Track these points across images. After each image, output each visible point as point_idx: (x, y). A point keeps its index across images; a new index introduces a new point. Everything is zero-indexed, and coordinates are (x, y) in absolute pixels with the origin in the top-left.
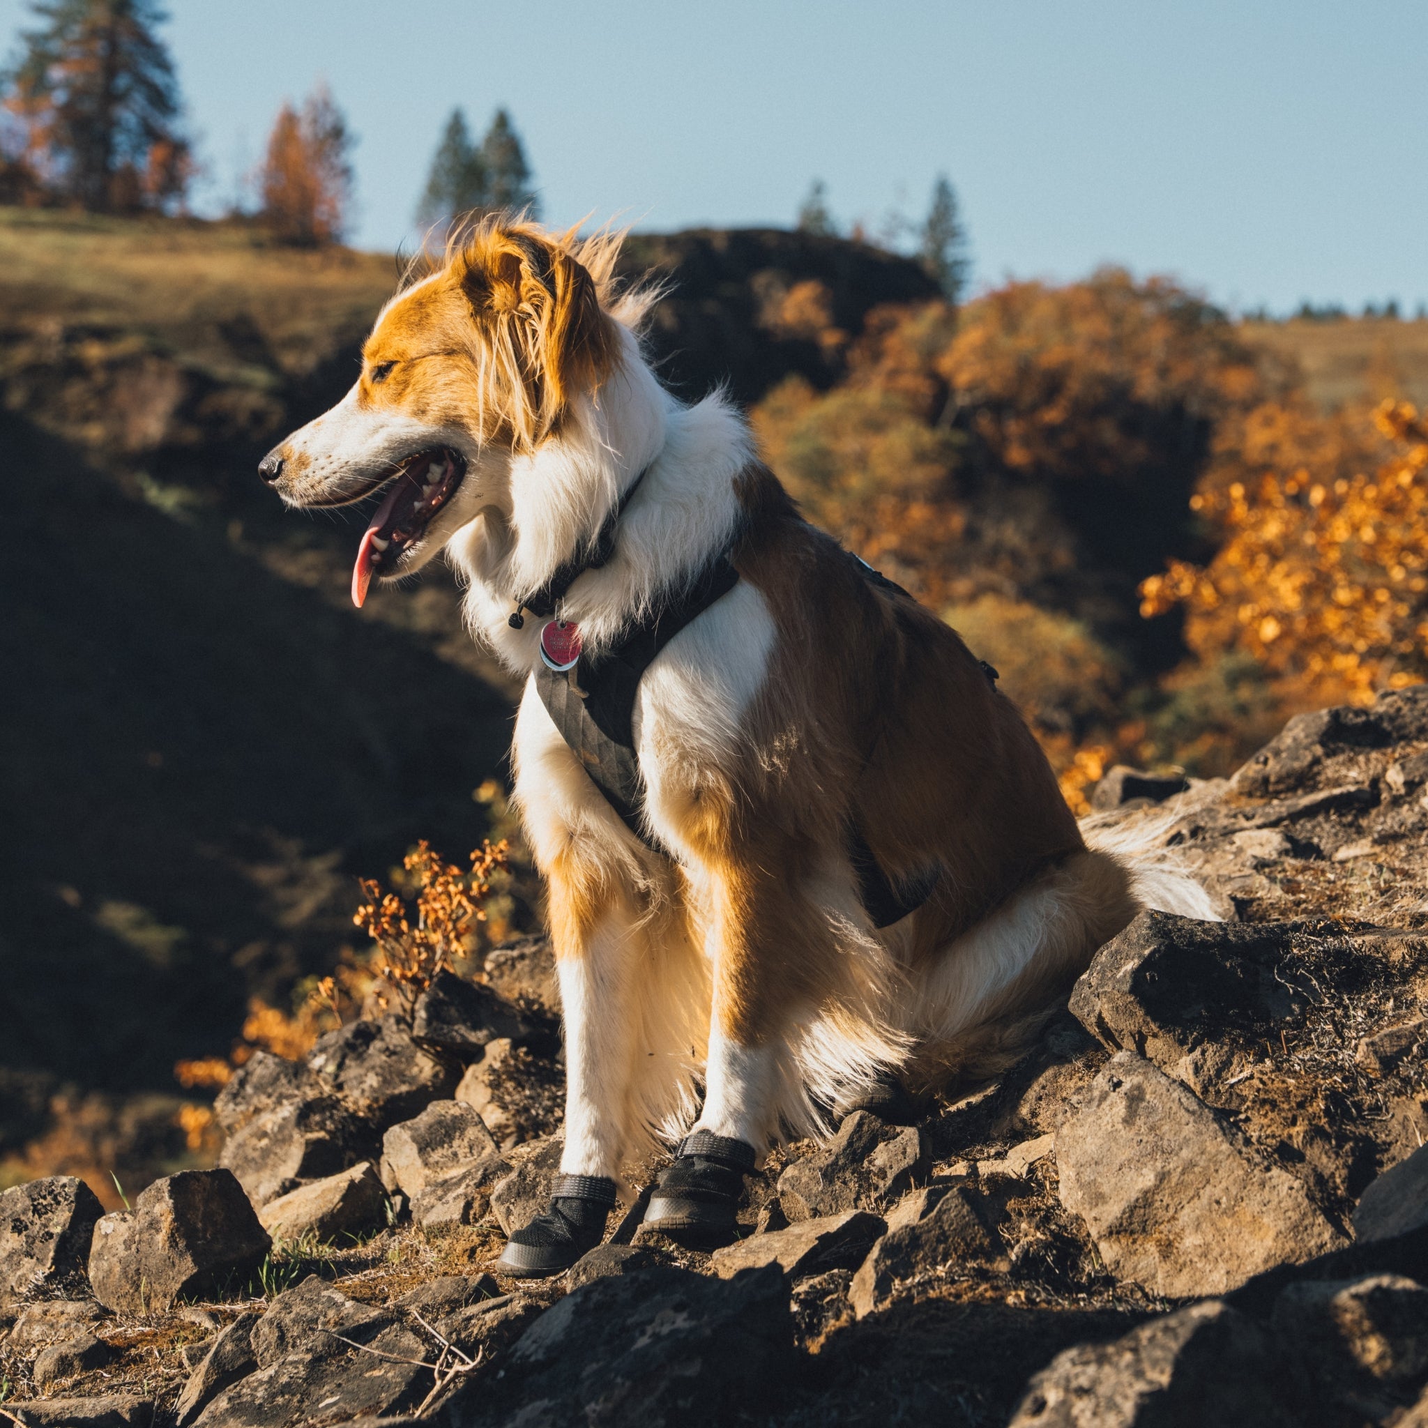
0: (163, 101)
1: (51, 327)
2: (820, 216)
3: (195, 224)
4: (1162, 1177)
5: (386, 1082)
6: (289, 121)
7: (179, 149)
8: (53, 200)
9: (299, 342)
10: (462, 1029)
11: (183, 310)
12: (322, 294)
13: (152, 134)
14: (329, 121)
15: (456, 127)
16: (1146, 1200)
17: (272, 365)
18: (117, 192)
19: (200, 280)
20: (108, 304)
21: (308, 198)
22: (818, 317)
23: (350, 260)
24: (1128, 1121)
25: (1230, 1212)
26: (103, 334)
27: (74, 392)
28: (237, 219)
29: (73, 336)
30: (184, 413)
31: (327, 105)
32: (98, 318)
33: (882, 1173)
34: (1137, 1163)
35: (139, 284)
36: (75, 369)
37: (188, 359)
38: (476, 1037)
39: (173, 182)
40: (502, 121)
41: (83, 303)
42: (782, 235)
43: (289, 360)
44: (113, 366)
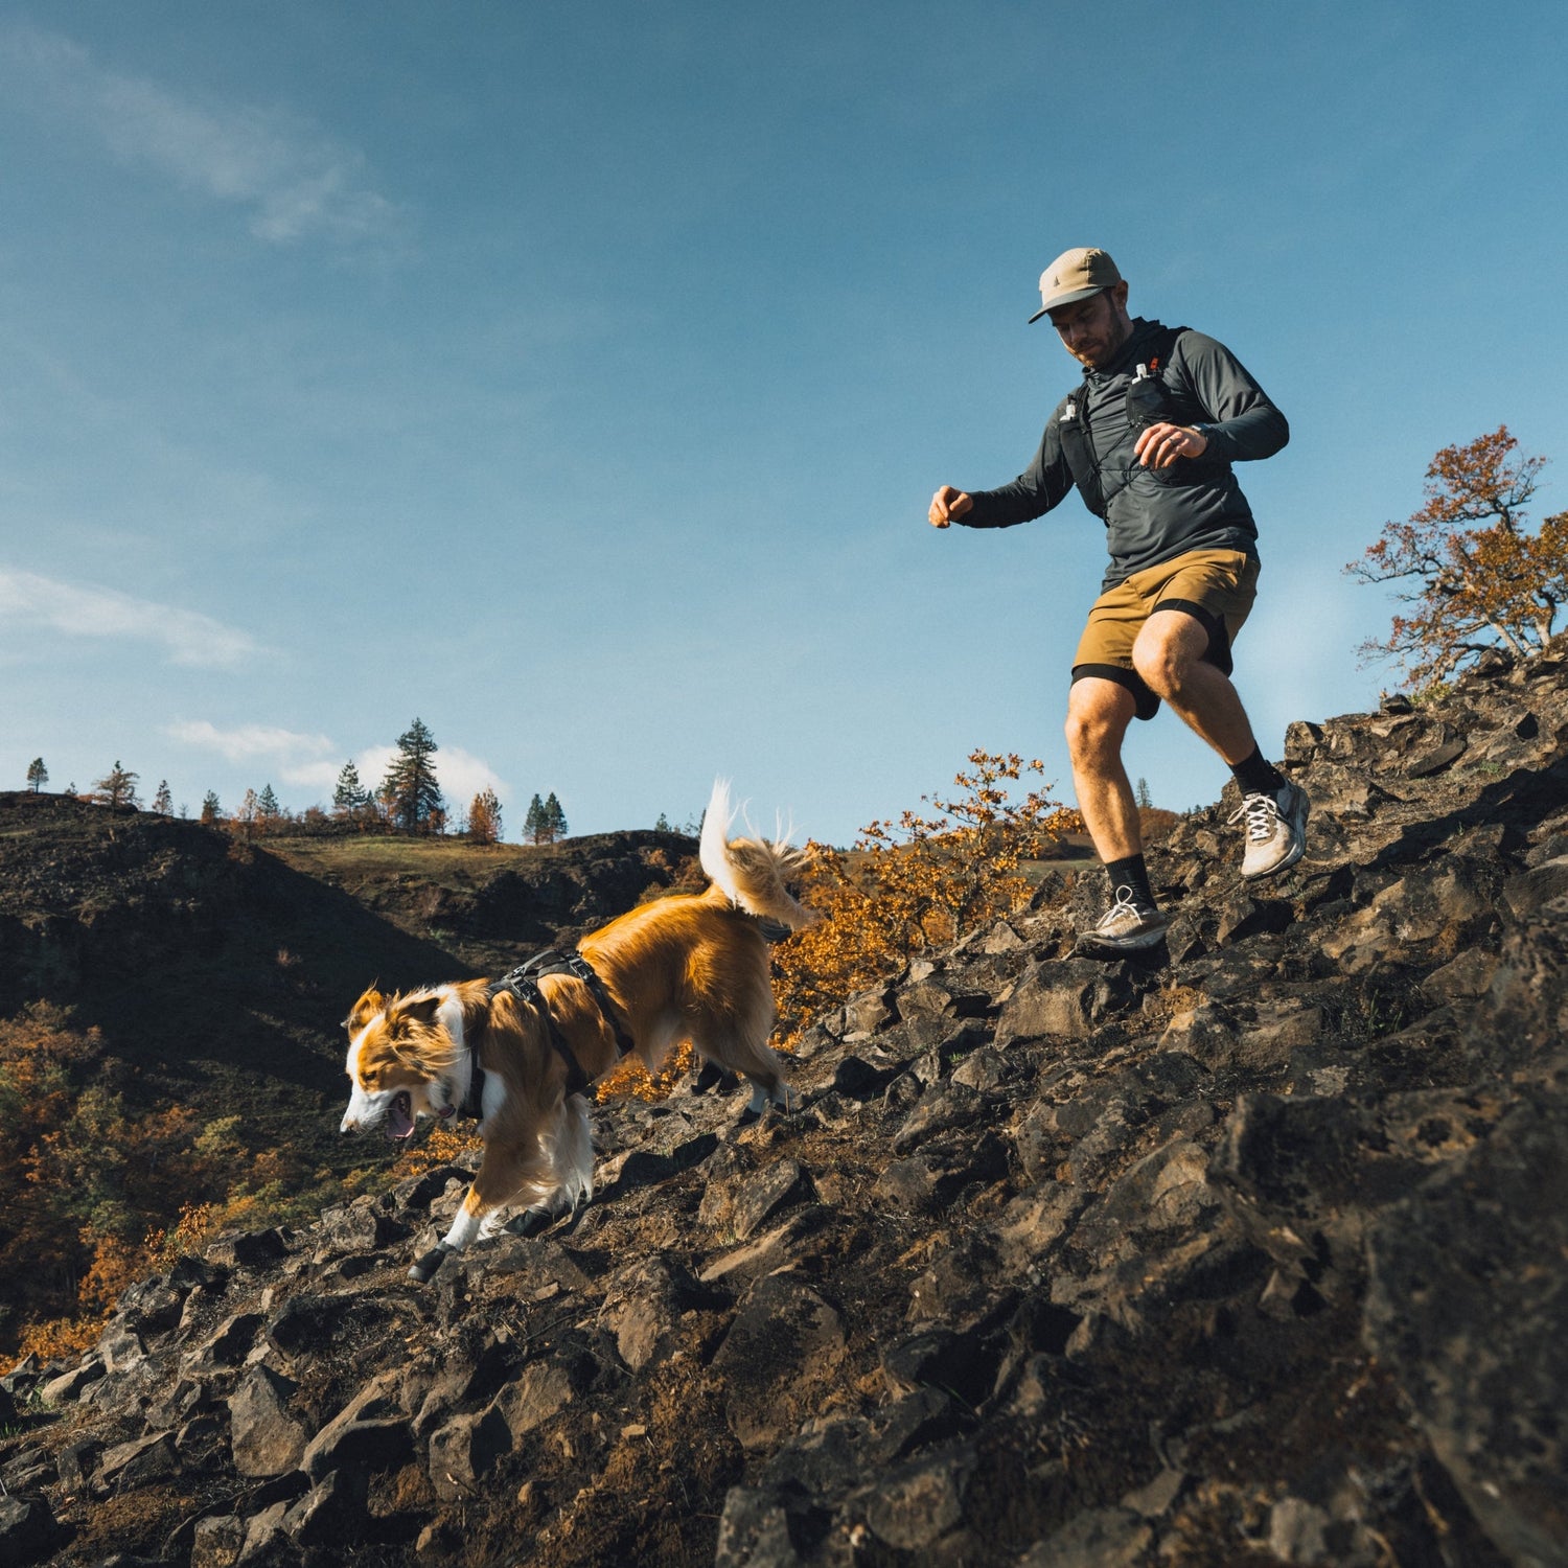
0: (435, 796)
1: (396, 877)
2: (664, 826)
3: (448, 837)
4: (256, 1424)
5: (157, 1303)
6: (478, 801)
7: (441, 812)
8: (397, 832)
9: (482, 878)
10: (185, 1282)
11: (442, 869)
12: (490, 861)
13: (431, 808)
14: (492, 800)
15: (537, 800)
16: (250, 1433)
17: (473, 887)
18: (420, 828)
19: (448, 857)
20: (415, 868)
21: (485, 829)
22: (663, 861)
23: (500, 848)
24: (252, 1398)
25: (277, 1440)
26: (412, 878)
27: (404, 899)
28: (461, 835)
29: (402, 880)
30: (442, 904)
31: (492, 795)
32: (412, 873)
33: (185, 1407)
34: (250, 1417)
35: (426, 860)
36: (405, 891)
37: (442, 886)
38: (188, 1285)
39: (439, 824)
40: (553, 797)
41: (407, 868)
42: (649, 832)
43: (479, 884)
44: (416, 889)
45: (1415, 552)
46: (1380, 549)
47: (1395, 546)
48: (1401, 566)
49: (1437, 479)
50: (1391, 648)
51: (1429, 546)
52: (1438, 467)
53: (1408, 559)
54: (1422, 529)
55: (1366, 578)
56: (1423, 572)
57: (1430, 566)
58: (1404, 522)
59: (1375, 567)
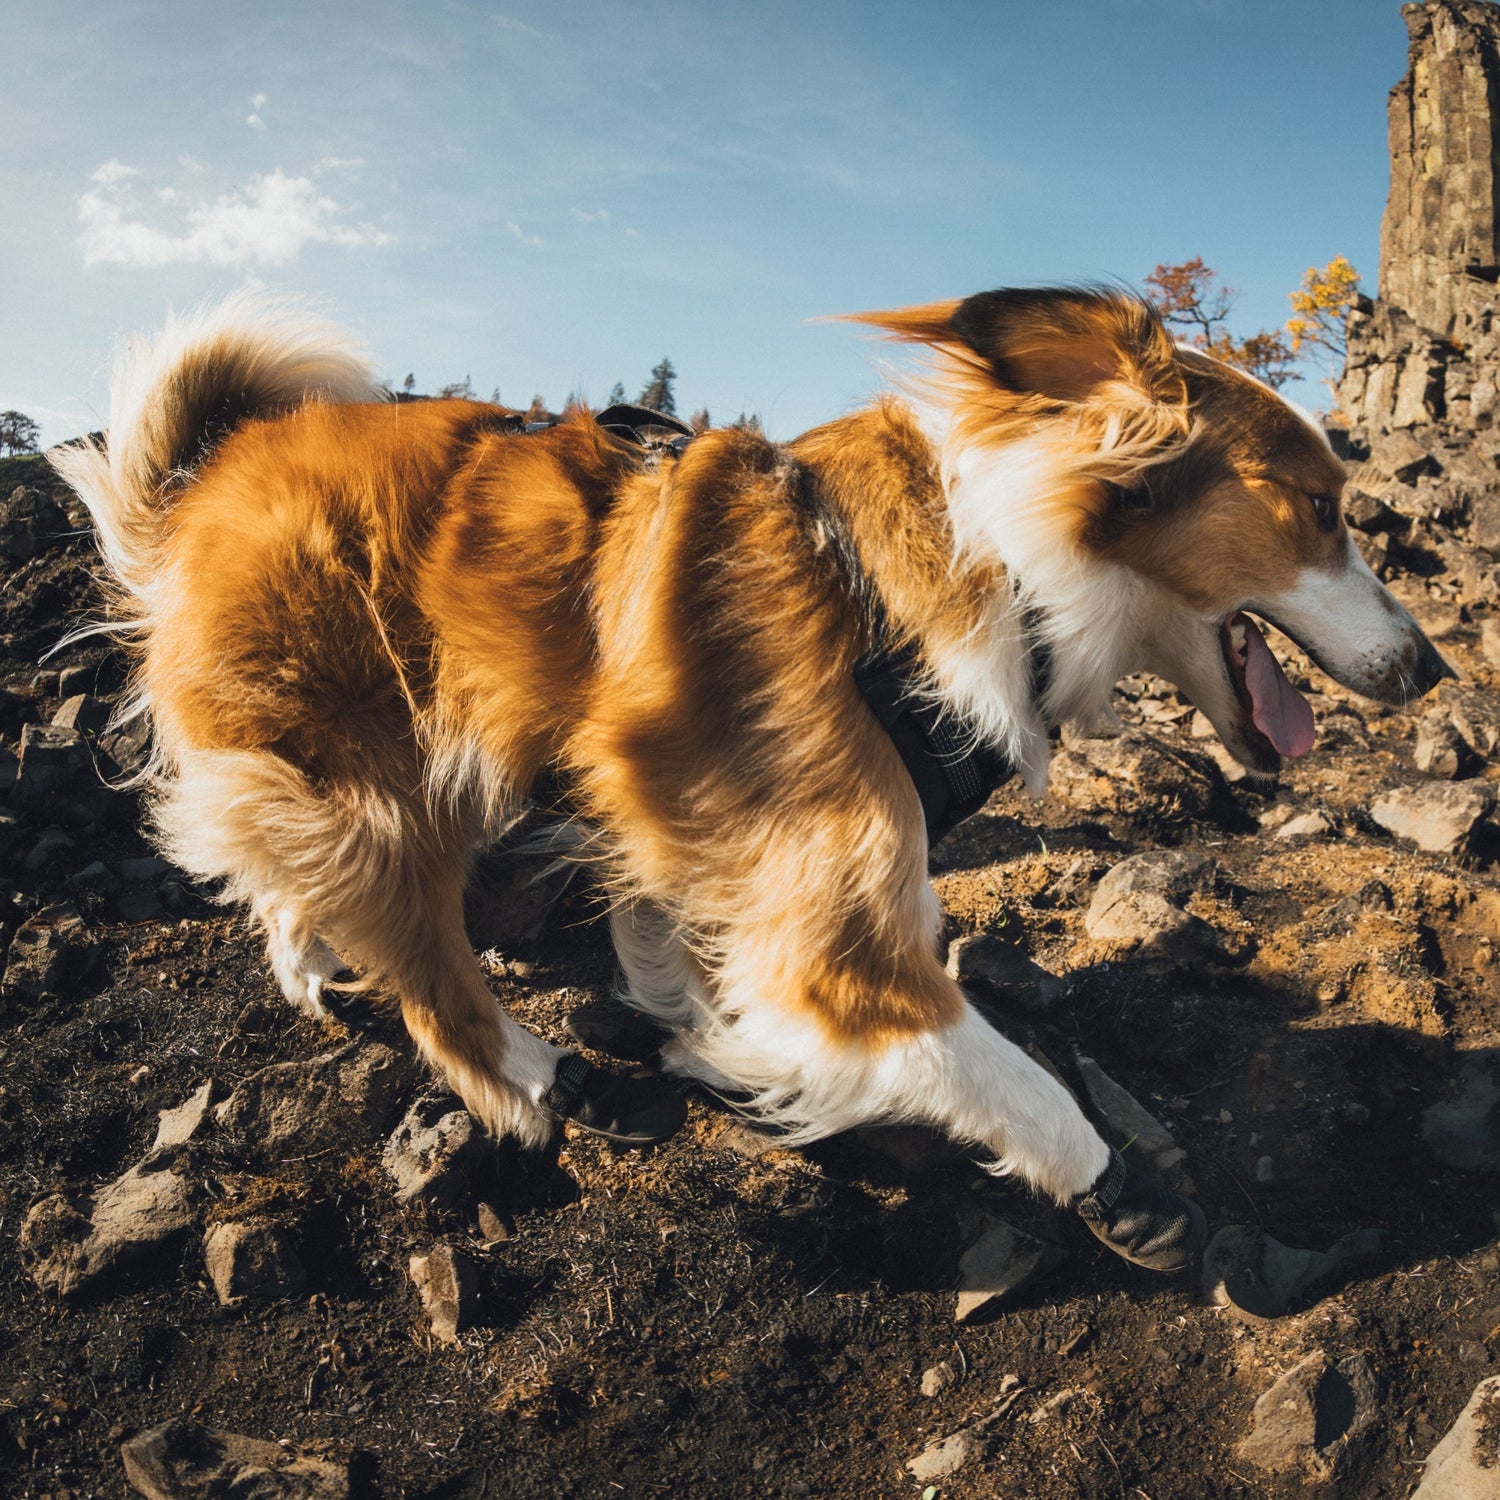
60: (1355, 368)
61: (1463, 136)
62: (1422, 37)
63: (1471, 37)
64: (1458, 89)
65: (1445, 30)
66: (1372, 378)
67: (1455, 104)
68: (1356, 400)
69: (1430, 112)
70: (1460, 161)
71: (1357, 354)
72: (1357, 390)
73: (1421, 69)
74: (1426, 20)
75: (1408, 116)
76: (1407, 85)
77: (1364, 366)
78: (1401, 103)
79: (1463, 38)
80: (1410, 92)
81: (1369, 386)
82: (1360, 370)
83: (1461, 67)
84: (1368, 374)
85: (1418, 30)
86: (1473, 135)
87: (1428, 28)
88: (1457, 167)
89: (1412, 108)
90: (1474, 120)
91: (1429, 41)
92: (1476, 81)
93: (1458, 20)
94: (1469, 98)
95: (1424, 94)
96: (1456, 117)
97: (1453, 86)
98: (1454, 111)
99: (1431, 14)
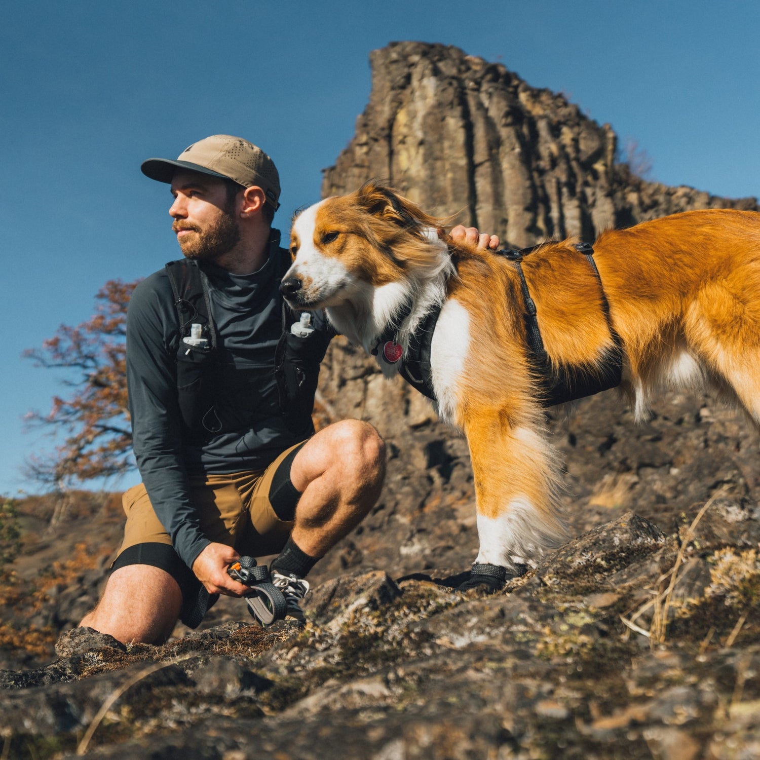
45: (80, 352)
46: (55, 343)
47: (67, 344)
48: (69, 359)
49: (104, 301)
50: (50, 421)
51: (91, 348)
52: (106, 292)
53: (74, 355)
54: (90, 336)
55: (39, 363)
56: (85, 367)
57: (90, 363)
58: (76, 328)
59: (48, 356)
60: (355, 379)
61: (446, 181)
62: (403, 87)
63: (451, 91)
64: (441, 139)
65: (425, 82)
66: (371, 386)
67: (437, 153)
68: (358, 405)
69: (409, 157)
70: (443, 203)
71: (355, 367)
72: (358, 396)
73: (402, 117)
74: (406, 70)
75: (387, 160)
76: (386, 132)
77: (362, 376)
78: (381, 148)
79: (444, 90)
80: (389, 138)
81: (369, 393)
82: (359, 381)
83: (443, 119)
84: (366, 383)
85: (400, 81)
86: (454, 180)
87: (408, 78)
88: (441, 209)
89: (391, 154)
90: (454, 167)
91: (408, 92)
92: (456, 131)
93: (436, 72)
94: (451, 147)
95: (403, 142)
96: (439, 164)
97: (436, 137)
98: (437, 159)
99: (413, 65)
